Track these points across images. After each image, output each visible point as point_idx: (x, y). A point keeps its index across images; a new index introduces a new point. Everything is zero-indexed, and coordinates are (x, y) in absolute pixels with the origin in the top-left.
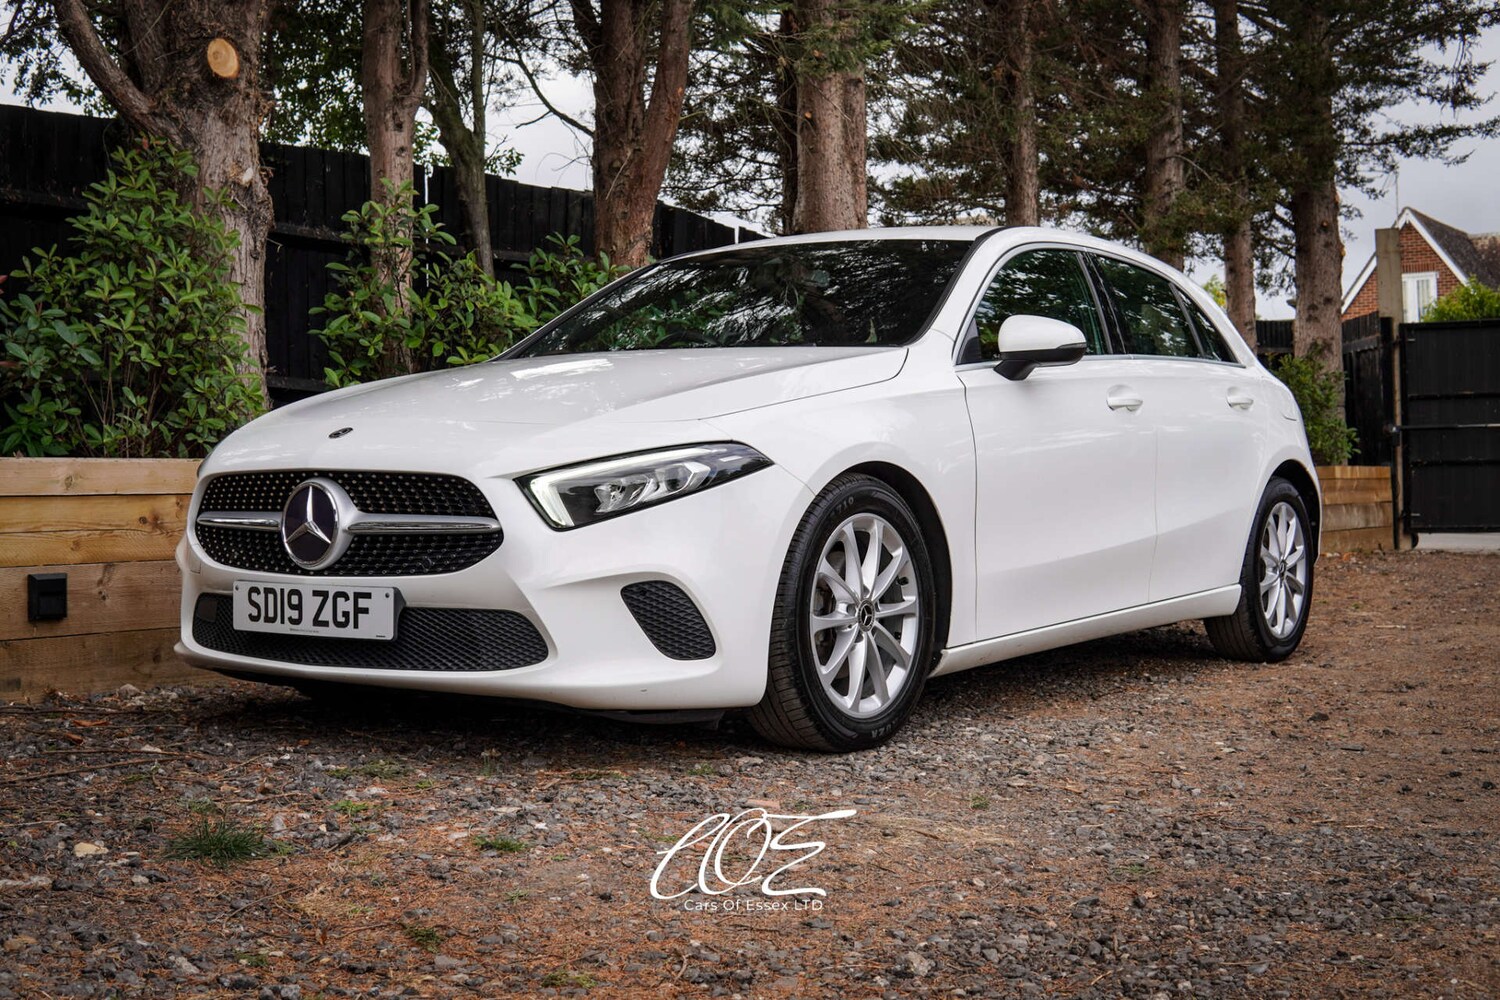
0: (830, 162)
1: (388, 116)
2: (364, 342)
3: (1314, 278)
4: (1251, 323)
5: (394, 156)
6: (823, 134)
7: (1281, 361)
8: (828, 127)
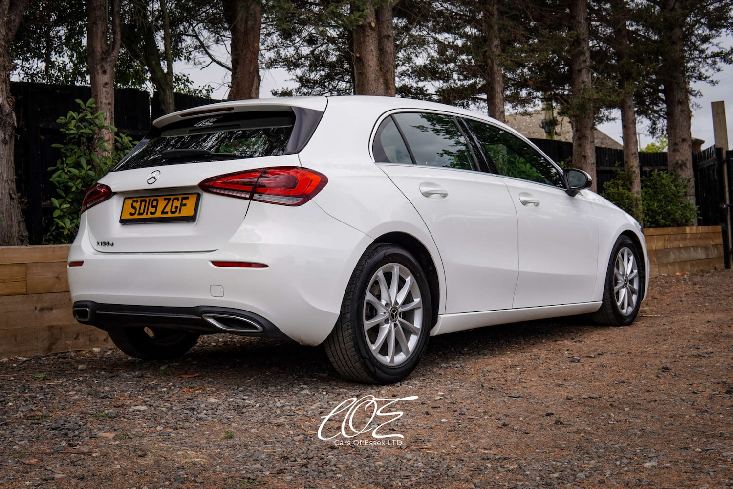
0: (370, 79)
1: (98, 67)
2: (71, 184)
3: (676, 128)
4: (635, 153)
5: (101, 87)
6: (366, 65)
7: (653, 173)
8: (369, 61)
